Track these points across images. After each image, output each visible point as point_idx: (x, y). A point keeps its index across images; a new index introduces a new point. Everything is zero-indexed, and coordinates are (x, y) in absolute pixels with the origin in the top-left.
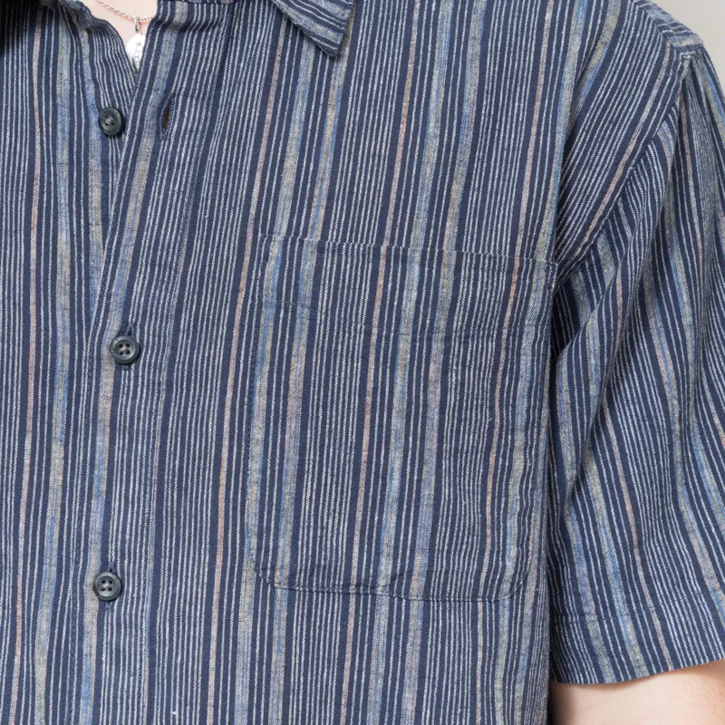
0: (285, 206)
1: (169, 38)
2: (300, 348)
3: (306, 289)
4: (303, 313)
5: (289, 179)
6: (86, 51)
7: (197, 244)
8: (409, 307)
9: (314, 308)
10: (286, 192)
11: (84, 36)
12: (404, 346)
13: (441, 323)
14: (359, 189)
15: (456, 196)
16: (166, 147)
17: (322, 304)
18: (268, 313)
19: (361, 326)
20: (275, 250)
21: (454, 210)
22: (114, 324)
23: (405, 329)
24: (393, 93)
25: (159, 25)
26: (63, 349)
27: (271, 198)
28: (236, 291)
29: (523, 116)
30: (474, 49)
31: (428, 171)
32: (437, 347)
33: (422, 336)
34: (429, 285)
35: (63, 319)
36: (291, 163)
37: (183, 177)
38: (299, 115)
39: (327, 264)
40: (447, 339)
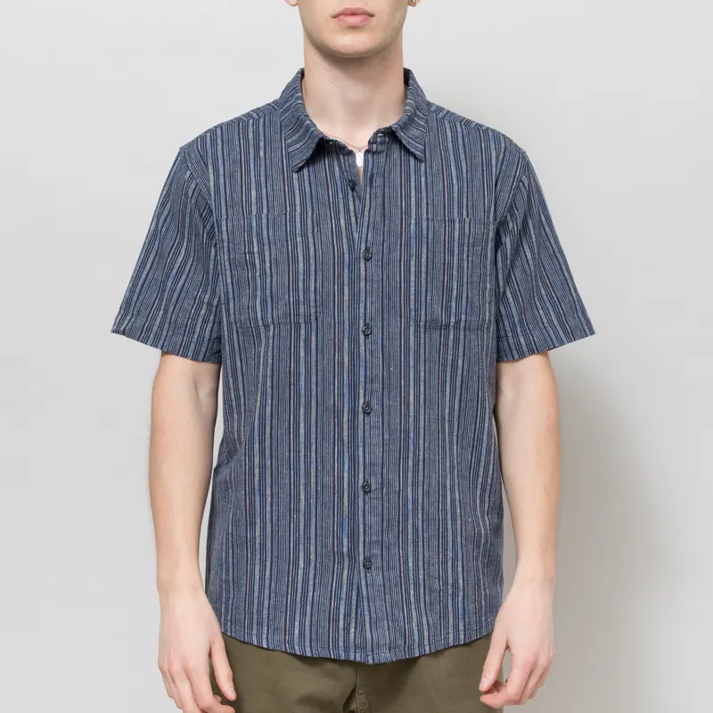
0: (413, 208)
1: (370, 156)
2: (424, 251)
3: (425, 232)
4: (424, 240)
5: (413, 199)
6: (342, 161)
7: (387, 222)
8: (456, 237)
9: (427, 238)
10: (413, 203)
11: (341, 157)
12: (456, 249)
13: (466, 241)
14: (436, 201)
15: (465, 203)
16: (373, 190)
17: (430, 237)
18: (413, 241)
19: (443, 243)
20: (413, 221)
21: (465, 207)
22: (363, 247)
23: (456, 243)
24: (441, 171)
25: (367, 152)
26: (346, 256)
27: (408, 206)
28: (401, 234)
29: (481, 177)
30: (462, 157)
31: (456, 195)
32: (466, 248)
33: (461, 245)
34: (462, 229)
35: (345, 246)
36: (413, 194)
37: (380, 200)
38: (413, 179)
39: (430, 224)
40: (468, 246)
